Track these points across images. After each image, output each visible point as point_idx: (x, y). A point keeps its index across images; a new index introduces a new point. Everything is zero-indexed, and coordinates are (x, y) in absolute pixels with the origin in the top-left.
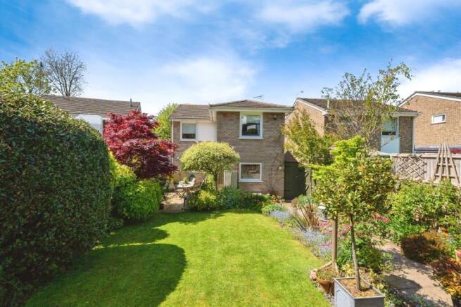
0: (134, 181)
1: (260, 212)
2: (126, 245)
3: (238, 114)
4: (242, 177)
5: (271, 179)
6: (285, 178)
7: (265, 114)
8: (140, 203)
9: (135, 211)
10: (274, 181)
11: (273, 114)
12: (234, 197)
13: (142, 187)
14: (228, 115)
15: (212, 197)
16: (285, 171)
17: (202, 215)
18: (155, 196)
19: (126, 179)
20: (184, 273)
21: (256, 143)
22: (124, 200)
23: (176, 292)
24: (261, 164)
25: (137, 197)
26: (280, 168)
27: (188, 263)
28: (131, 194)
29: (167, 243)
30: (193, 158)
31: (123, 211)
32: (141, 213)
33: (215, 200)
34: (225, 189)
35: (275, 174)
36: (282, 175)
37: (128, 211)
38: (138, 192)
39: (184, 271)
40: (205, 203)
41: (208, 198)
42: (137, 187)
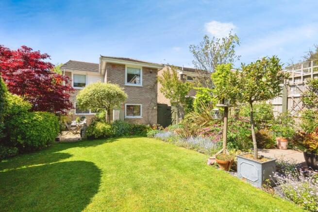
0: (28, 111)
1: (146, 136)
2: (25, 167)
3: (124, 66)
4: (128, 115)
5: (148, 116)
6: (158, 115)
7: (144, 68)
8: (37, 130)
9: (32, 138)
10: (150, 117)
11: (149, 69)
12: (124, 128)
13: (39, 116)
14: (116, 66)
15: (108, 127)
16: (158, 110)
17: (100, 141)
18: (53, 125)
19: (19, 107)
20: (102, 178)
21: (138, 90)
22: (18, 127)
23: (99, 194)
24: (141, 105)
25: (34, 125)
26: (155, 108)
27: (103, 170)
28: (26, 121)
29: (73, 160)
30: (89, 94)
31: (17, 138)
32: (39, 141)
33: (110, 129)
34: (116, 121)
35: (151, 112)
36: (156, 113)
37: (23, 139)
38: (35, 120)
39: (101, 176)
40: (102, 131)
41: (104, 127)
42: (33, 116)
